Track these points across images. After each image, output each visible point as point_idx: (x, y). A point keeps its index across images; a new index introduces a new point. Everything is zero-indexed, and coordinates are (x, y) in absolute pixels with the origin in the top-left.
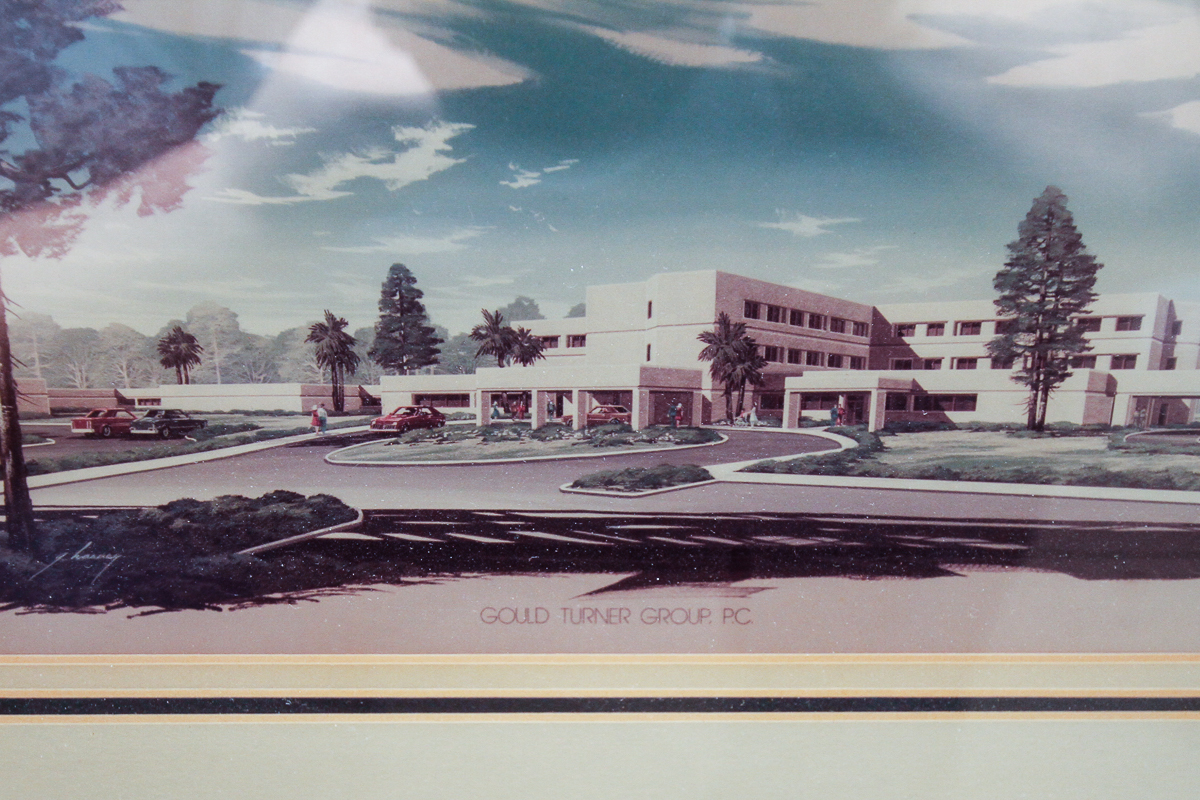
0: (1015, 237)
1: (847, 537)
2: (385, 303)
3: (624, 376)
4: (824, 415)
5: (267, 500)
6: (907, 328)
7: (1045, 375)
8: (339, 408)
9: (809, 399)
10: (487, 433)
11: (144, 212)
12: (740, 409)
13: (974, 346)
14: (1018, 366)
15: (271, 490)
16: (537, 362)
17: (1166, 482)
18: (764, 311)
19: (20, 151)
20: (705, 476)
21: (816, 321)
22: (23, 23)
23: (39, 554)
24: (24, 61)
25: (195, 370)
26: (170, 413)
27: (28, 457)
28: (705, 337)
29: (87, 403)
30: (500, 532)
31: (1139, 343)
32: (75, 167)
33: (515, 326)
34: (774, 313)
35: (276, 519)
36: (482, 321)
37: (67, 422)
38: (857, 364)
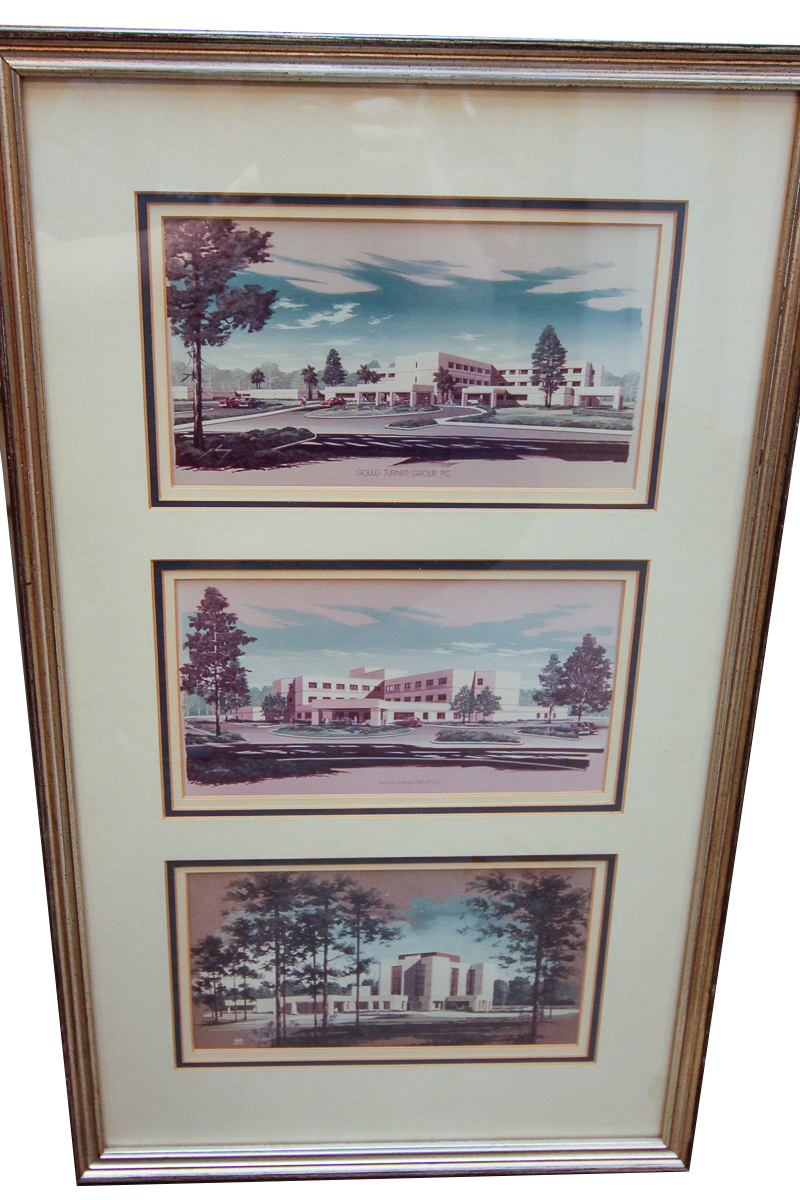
0: (538, 342)
1: (483, 445)
2: (328, 363)
3: (408, 388)
4: (476, 401)
5: (284, 430)
6: (503, 372)
7: (550, 388)
8: (310, 398)
9: (471, 396)
10: (361, 407)
11: (250, 331)
12: (447, 399)
13: (526, 378)
14: (541, 385)
15: (285, 427)
16: (379, 382)
17: (593, 426)
18: (455, 366)
19: (211, 311)
20: (435, 423)
21: (472, 369)
22: (217, 271)
23: (204, 450)
24: (216, 283)
25: (262, 384)
26: (253, 399)
27: (203, 414)
28: (435, 374)
29: (226, 395)
30: (364, 442)
31: (582, 377)
32: (229, 317)
33: (371, 370)
34: (458, 367)
35: (286, 437)
36: (360, 369)
37: (217, 402)
38: (486, 384)
